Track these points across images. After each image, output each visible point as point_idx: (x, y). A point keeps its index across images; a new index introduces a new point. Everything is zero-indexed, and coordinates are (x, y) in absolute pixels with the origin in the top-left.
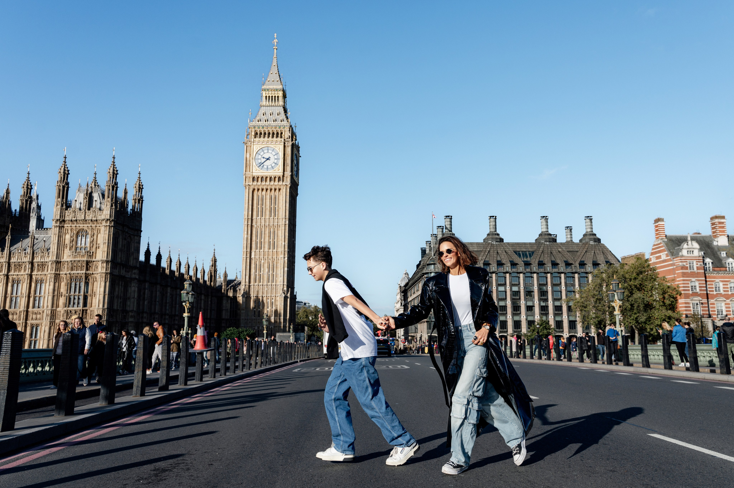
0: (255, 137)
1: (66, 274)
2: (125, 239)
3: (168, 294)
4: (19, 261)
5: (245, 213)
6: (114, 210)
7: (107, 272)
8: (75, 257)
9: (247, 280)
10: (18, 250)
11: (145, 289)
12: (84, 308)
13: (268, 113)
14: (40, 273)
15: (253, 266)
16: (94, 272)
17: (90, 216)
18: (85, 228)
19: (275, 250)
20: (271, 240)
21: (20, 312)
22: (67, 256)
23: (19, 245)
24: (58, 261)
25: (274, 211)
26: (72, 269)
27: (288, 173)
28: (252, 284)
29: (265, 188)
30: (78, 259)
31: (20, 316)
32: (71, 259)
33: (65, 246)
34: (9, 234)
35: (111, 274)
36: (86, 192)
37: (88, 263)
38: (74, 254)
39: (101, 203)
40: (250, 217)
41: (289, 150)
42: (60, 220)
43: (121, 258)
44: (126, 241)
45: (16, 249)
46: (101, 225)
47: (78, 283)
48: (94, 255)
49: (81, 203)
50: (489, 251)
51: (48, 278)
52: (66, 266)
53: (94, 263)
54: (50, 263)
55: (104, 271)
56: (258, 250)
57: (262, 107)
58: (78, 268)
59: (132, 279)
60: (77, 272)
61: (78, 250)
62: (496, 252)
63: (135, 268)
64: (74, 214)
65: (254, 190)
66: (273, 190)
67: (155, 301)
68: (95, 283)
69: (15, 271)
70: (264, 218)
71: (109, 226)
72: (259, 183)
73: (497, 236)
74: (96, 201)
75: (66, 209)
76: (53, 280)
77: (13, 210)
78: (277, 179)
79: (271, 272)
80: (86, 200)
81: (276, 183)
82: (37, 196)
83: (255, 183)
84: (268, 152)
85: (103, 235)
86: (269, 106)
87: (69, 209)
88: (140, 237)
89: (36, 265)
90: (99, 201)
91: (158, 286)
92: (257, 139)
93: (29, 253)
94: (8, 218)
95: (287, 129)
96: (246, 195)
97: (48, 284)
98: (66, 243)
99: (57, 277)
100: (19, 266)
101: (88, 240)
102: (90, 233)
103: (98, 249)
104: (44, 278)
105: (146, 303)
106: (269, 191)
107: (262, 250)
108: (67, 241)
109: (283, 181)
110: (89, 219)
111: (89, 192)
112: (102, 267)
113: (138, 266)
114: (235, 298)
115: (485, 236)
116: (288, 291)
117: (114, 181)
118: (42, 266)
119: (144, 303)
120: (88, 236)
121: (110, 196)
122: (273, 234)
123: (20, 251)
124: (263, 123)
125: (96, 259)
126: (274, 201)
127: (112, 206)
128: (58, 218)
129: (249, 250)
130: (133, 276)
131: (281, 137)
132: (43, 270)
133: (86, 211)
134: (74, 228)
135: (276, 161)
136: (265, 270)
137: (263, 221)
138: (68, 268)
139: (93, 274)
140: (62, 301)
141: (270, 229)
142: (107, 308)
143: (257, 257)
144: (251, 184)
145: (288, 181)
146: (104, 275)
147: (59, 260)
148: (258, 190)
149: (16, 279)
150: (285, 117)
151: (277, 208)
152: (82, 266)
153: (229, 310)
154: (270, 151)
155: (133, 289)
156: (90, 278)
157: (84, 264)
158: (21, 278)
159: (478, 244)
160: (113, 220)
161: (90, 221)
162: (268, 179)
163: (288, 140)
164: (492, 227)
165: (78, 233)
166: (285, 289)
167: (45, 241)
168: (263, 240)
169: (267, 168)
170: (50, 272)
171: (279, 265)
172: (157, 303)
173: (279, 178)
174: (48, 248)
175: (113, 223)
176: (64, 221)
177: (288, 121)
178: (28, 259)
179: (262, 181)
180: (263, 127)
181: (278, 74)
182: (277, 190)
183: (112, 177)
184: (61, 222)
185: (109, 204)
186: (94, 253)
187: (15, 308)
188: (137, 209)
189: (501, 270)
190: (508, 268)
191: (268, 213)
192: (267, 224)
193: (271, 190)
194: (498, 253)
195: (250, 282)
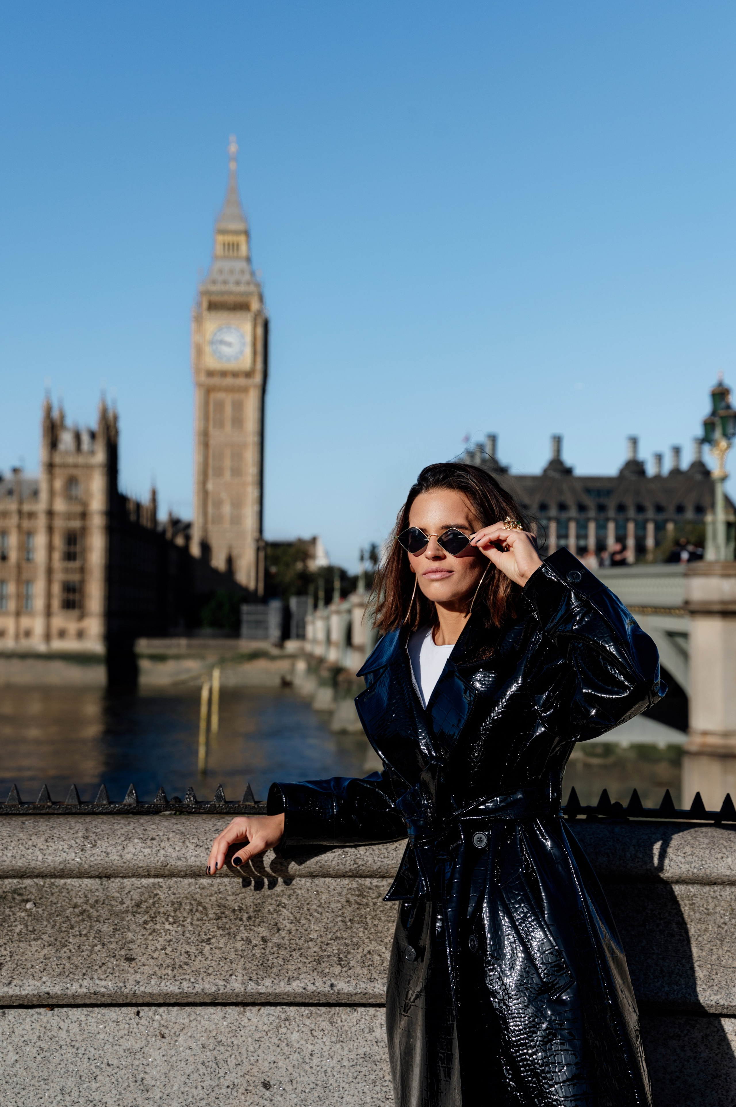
0: (209, 310)
1: (58, 526)
6: (109, 453)
7: (107, 524)
9: (202, 522)
13: (226, 270)
15: (209, 502)
17: (81, 459)
18: (76, 474)
20: (235, 465)
24: (49, 511)
25: (238, 422)
26: (65, 520)
27: (259, 366)
28: (209, 525)
30: (73, 509)
32: (64, 510)
35: (107, 527)
37: (83, 514)
39: (92, 445)
41: (260, 331)
46: (93, 471)
48: (89, 505)
49: (68, 446)
50: (548, 490)
51: (40, 529)
52: (59, 517)
53: (90, 514)
54: (40, 513)
55: (102, 523)
56: (216, 479)
58: (73, 519)
60: (71, 523)
62: (558, 490)
64: (62, 457)
65: (209, 390)
68: (93, 537)
70: (223, 432)
71: (106, 472)
72: (217, 381)
73: (561, 466)
74: (85, 443)
76: (46, 531)
78: (243, 375)
79: (235, 511)
83: (211, 380)
84: (228, 332)
85: (97, 484)
86: (227, 258)
90: (88, 443)
92: (212, 314)
93: (15, 500)
96: (197, 397)
99: (50, 530)
100: (4, 514)
102: (81, 478)
103: (93, 498)
104: (35, 529)
107: (222, 479)
108: (56, 488)
109: (251, 378)
110: (80, 463)
111: (76, 431)
112: (99, 519)
114: (186, 548)
115: (544, 465)
121: (105, 437)
123: (3, 497)
124: (219, 287)
125: (92, 510)
126: (238, 407)
127: (107, 449)
128: (46, 461)
129: (202, 478)
131: (248, 311)
133: (76, 454)
135: (241, 347)
136: (227, 509)
137: (223, 437)
138: (62, 519)
139: (89, 526)
140: (57, 556)
143: (216, 489)
144: (204, 381)
145: (258, 378)
146: (101, 528)
147: (51, 510)
148: (215, 391)
149: (2, 529)
151: (243, 419)
154: (232, 331)
156: (86, 529)
157: (80, 515)
159: (533, 478)
161: (81, 465)
162: (230, 375)
163: (259, 314)
164: (554, 451)
169: (228, 358)
171: (248, 501)
173: (246, 373)
176: (54, 465)
178: (14, 506)
180: (220, 294)
185: (105, 447)
186: (89, 503)
189: (564, 515)
190: (573, 512)
191: (230, 425)
192: (229, 441)
193: (234, 391)
194: (561, 490)
195: (205, 525)
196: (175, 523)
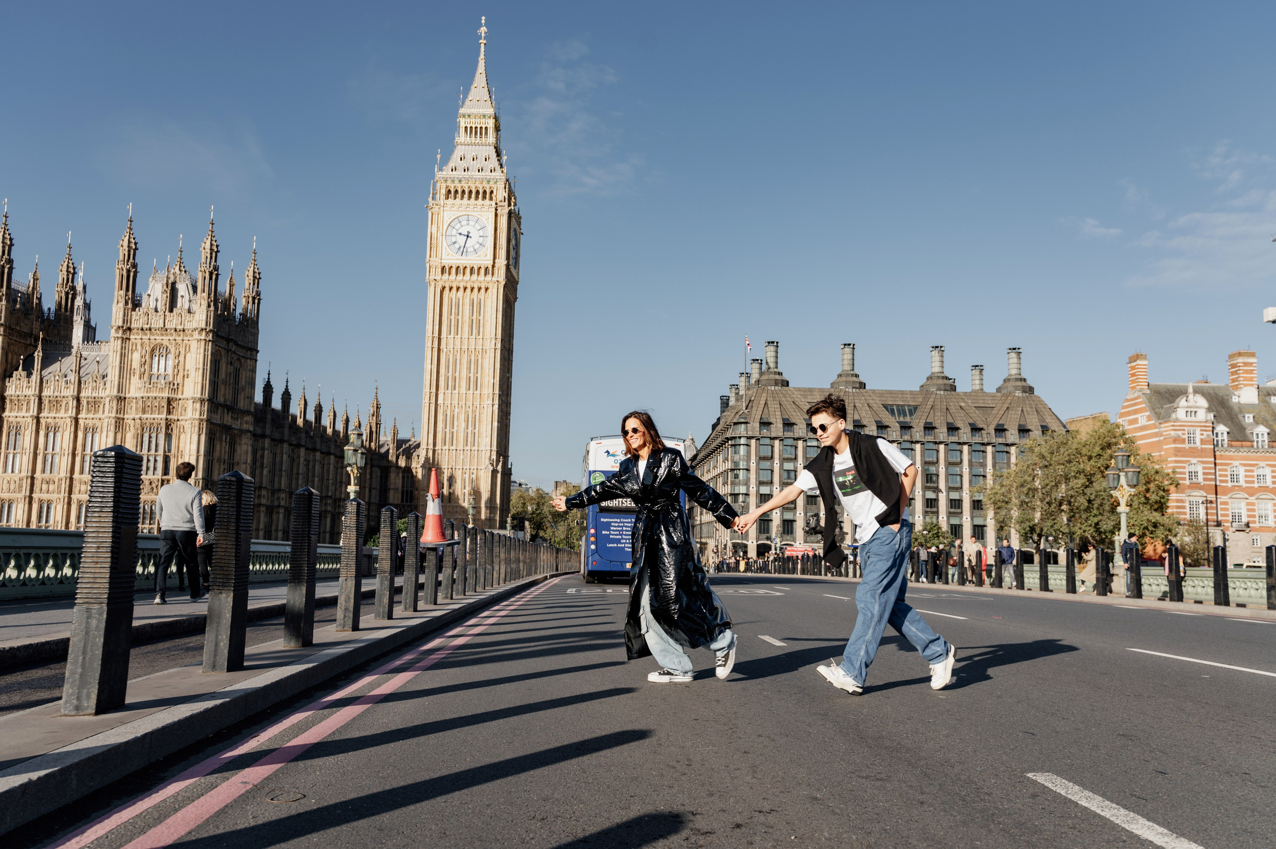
0: (447, 198)
1: (134, 420)
2: (231, 364)
3: (302, 459)
4: (56, 394)
6: (212, 313)
7: (202, 417)
8: (149, 390)
9: (431, 441)
10: (55, 376)
11: (263, 449)
12: (164, 477)
13: (469, 157)
14: (91, 416)
15: (440, 417)
16: (180, 418)
17: (173, 321)
18: (165, 343)
19: (478, 392)
20: (472, 375)
21: (60, 480)
22: (135, 389)
23: (56, 367)
24: (120, 397)
25: (476, 326)
26: (144, 412)
27: (502, 262)
28: (438, 446)
29: (462, 286)
30: (154, 395)
31: (59, 487)
32: (142, 395)
33: (132, 372)
34: (40, 347)
35: (208, 421)
36: (165, 282)
37: (169, 401)
38: (147, 385)
39: (190, 301)
40: (436, 335)
41: (503, 221)
42: (123, 327)
43: (224, 395)
44: (232, 367)
45: (51, 375)
46: (190, 338)
47: (154, 435)
48: (180, 388)
49: (157, 300)
51: (105, 425)
52: (134, 405)
53: (180, 402)
54: (108, 399)
55: (197, 416)
56: (449, 391)
57: (459, 147)
58: (154, 409)
59: (242, 432)
60: (153, 416)
61: (154, 380)
63: (247, 413)
64: (146, 319)
65: (444, 288)
66: (476, 290)
67: (281, 470)
68: (182, 436)
69: (50, 411)
70: (459, 336)
71: (205, 340)
72: (453, 277)
73: (855, 379)
74: (182, 297)
75: (134, 310)
76: (112, 428)
77: (45, 308)
79: (470, 429)
80: (165, 295)
81: (482, 277)
82: (85, 287)
83: (446, 276)
84: (468, 224)
85: (194, 356)
86: (471, 144)
87: (137, 309)
88: (256, 360)
89: (84, 402)
90: (187, 298)
91: (286, 445)
92: (451, 201)
93: (73, 381)
94: (37, 321)
95: (501, 185)
96: (430, 295)
97: (104, 434)
98: (133, 368)
99: (119, 424)
100: (56, 403)
101: (171, 363)
102: (173, 350)
103: (186, 379)
104: (98, 424)
105: (265, 472)
106: (469, 290)
107: (456, 391)
108: (136, 364)
110: (171, 327)
111: (170, 282)
112: (194, 410)
113: (252, 410)
114: (409, 470)
116: (498, 461)
117: (212, 264)
118: (95, 404)
119: (262, 473)
120: (169, 356)
121: (206, 289)
123: (57, 378)
125: (184, 396)
126: (477, 308)
127: (209, 306)
128: (120, 324)
129: (434, 390)
130: (245, 427)
132: (96, 412)
133: (167, 313)
134: (147, 341)
135: (481, 240)
136: (460, 426)
137: (458, 342)
138: (137, 409)
139: (178, 420)
141: (469, 357)
142: (203, 479)
144: (438, 277)
145: (501, 275)
146: (197, 423)
147: (123, 395)
149: (53, 424)
150: (497, 163)
151: (482, 322)
152: (160, 407)
153: (400, 490)
154: (472, 223)
155: (244, 448)
156: (174, 426)
157: (165, 404)
158: (60, 422)
159: (822, 389)
160: (211, 331)
161: (173, 331)
163: (503, 204)
164: (846, 362)
165: (153, 350)
166: (494, 457)
167: (98, 362)
168: (457, 375)
169: (467, 251)
170: (107, 415)
171: (484, 417)
172: (283, 473)
174: (105, 373)
175: (211, 335)
176: (129, 329)
177: (502, 172)
178: (71, 391)
179: (457, 274)
180: (460, 181)
181: (486, 89)
182: (483, 290)
183: (209, 257)
184: (124, 331)
185: (205, 304)
186: (181, 385)
187: (51, 473)
188: (251, 314)
191: (466, 328)
192: (465, 347)
193: (472, 289)
194: (855, 406)
195: (435, 444)
196: (399, 442)
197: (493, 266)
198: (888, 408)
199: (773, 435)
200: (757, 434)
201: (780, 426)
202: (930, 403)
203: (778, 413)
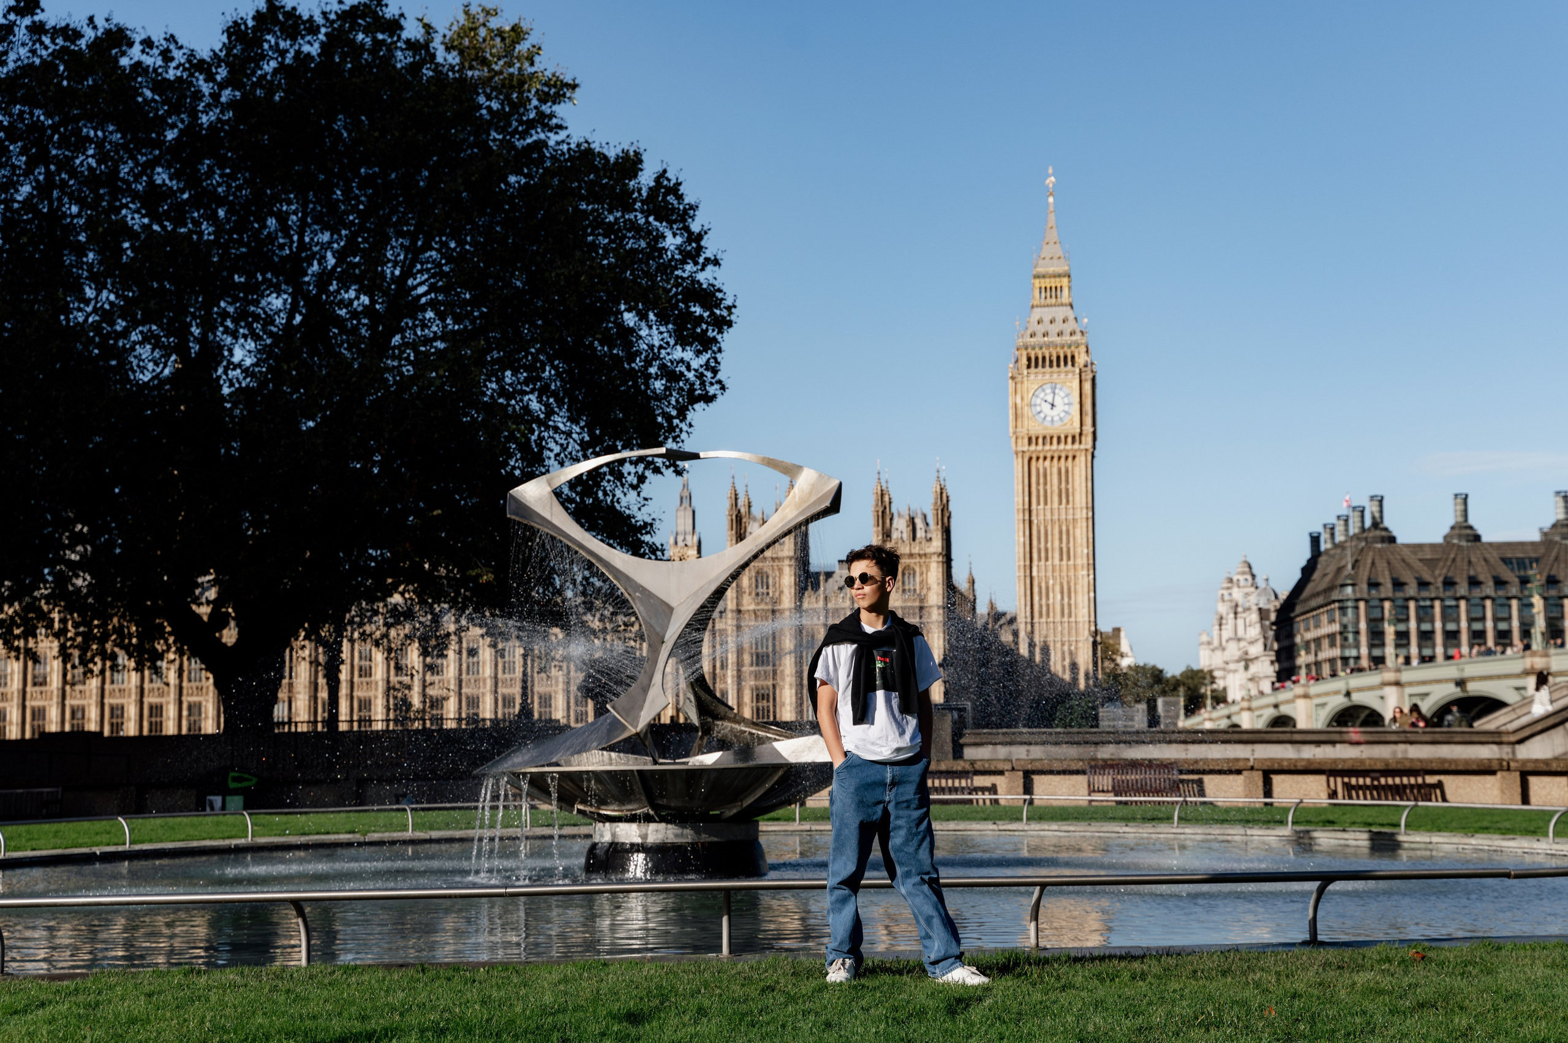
0: (1029, 367)
5: (1018, 500)
9: (1028, 614)
13: (1047, 320)
15: (1036, 590)
17: (917, 549)
18: (912, 565)
19: (1071, 562)
25: (1065, 495)
27: (1088, 428)
28: (1036, 620)
29: (1049, 455)
36: (908, 518)
39: (927, 532)
40: (1027, 507)
41: (1087, 386)
48: (926, 598)
49: (902, 532)
50: (1454, 560)
55: (941, 619)
56: (1043, 563)
57: (1035, 309)
61: (907, 593)
62: (1466, 560)
65: (1030, 459)
66: (1063, 460)
70: (1049, 506)
71: (942, 562)
72: (1040, 447)
73: (1469, 531)
74: (921, 529)
78: (1070, 440)
79: (1066, 600)
81: (1069, 446)
83: (1033, 447)
84: (1052, 393)
85: (934, 574)
86: (1048, 306)
90: (924, 529)
92: (1032, 370)
95: (1083, 349)
96: (1018, 467)
101: (917, 580)
102: (917, 570)
103: (929, 591)
106: (1055, 460)
107: (1049, 563)
109: (1080, 442)
110: (915, 552)
111: (911, 518)
114: (1013, 645)
115: (1446, 530)
122: (1066, 534)
124: (1039, 339)
125: (929, 604)
126: (1065, 476)
127: (943, 535)
129: (1028, 563)
131: (1073, 365)
133: (911, 541)
135: (1066, 408)
136: (1056, 598)
137: (1048, 514)
141: (1060, 527)
143: (1042, 574)
144: (1026, 448)
145: (1086, 442)
146: (941, 624)
148: (1038, 458)
150: (1076, 326)
151: (1071, 490)
154: (1055, 391)
157: (917, 611)
159: (1433, 547)
161: (917, 555)
162: (1055, 440)
163: (1086, 369)
164: (1459, 513)
168: (1049, 545)
169: (1052, 420)
171: (1079, 587)
173: (1074, 437)
175: (946, 558)
177: (1083, 335)
179: (1044, 444)
180: (1041, 348)
181: (1057, 245)
182: (1070, 459)
183: (939, 498)
189: (1477, 593)
190: (1489, 589)
191: (1056, 499)
192: (1056, 517)
193: (1059, 458)
194: (1470, 562)
195: (1032, 618)
196: (997, 616)
197: (1081, 434)
198: (1506, 561)
199: (1383, 596)
200: (1365, 596)
201: (1389, 585)
202: (1554, 554)
203: (1387, 573)
